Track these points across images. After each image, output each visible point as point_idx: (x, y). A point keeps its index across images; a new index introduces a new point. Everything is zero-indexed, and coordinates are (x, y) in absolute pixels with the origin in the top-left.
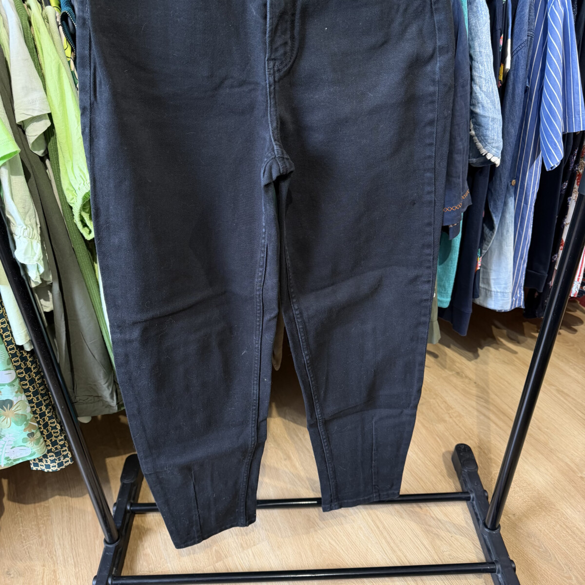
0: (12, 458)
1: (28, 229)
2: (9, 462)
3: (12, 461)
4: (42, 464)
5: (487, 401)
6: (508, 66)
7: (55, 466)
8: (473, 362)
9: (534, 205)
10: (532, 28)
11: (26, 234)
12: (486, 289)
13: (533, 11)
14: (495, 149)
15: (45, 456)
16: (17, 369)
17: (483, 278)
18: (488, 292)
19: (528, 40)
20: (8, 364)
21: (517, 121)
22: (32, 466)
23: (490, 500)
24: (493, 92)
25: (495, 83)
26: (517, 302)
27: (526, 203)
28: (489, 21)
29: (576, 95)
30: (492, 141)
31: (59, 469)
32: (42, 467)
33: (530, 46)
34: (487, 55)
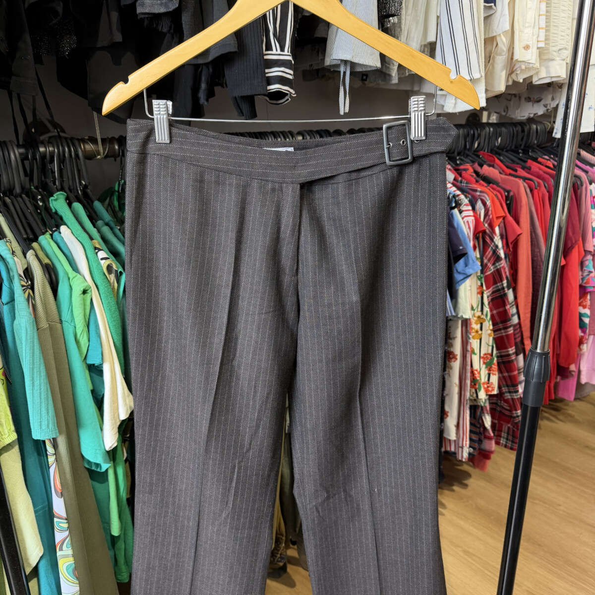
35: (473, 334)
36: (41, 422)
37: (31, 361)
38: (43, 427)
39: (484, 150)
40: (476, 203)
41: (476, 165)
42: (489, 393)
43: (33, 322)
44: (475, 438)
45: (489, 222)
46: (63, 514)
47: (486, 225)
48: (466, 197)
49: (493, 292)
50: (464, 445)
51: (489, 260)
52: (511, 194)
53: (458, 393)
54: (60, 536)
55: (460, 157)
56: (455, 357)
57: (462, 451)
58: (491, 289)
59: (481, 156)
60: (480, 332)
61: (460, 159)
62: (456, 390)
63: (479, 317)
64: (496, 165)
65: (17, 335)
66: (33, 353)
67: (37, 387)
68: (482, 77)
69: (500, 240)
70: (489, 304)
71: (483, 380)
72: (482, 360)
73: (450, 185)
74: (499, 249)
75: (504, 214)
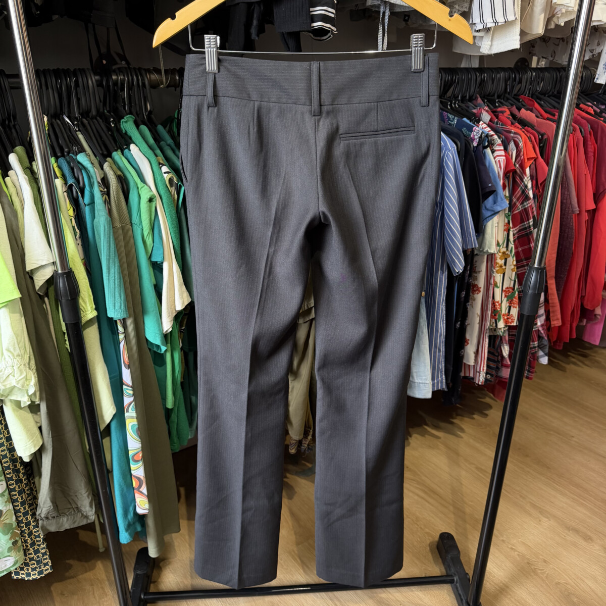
4: (23, 572)
7: (35, 574)
15: (27, 564)
16: (8, 481)
22: (13, 576)
31: (39, 577)
32: (22, 575)
35: (497, 269)
36: (115, 303)
37: (108, 253)
38: (117, 308)
39: (525, 94)
40: (509, 144)
41: (514, 109)
42: (509, 324)
43: (110, 220)
44: (492, 365)
45: (520, 162)
46: (130, 383)
47: (517, 166)
48: (499, 137)
49: (519, 231)
50: (482, 370)
51: (518, 200)
52: (545, 137)
53: (479, 323)
54: (128, 400)
55: (500, 100)
56: (478, 290)
57: (479, 376)
58: (518, 227)
59: (521, 100)
60: (504, 267)
61: (499, 101)
62: (477, 320)
63: (504, 253)
64: (534, 109)
65: (97, 230)
66: (109, 246)
67: (112, 275)
68: (516, 19)
69: (530, 181)
70: (514, 241)
71: (503, 312)
72: (503, 294)
73: (485, 126)
74: (528, 189)
75: (535, 156)
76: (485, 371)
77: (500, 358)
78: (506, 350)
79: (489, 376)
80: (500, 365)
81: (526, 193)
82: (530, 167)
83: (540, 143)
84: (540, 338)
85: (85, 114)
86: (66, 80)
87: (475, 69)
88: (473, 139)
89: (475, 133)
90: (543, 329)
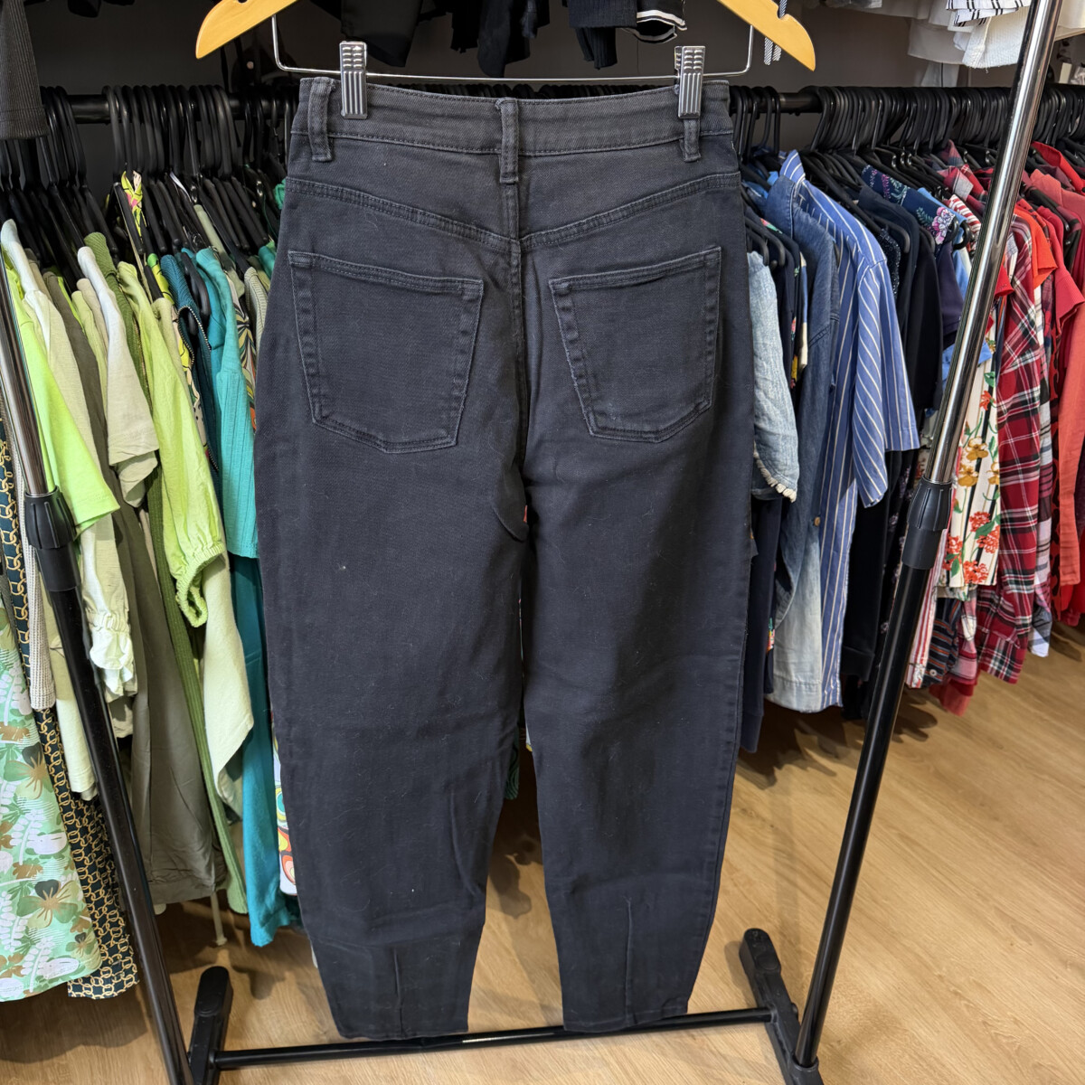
0: (48, 976)
1: (114, 616)
2: (43, 984)
3: (46, 982)
4: (89, 986)
5: (791, 857)
6: (804, 361)
7: (110, 989)
8: (766, 790)
9: (848, 551)
10: (837, 307)
11: (110, 624)
12: (783, 678)
13: (837, 286)
14: (788, 479)
15: (97, 973)
16: (68, 831)
17: (778, 662)
18: (786, 681)
19: (831, 324)
20: (58, 824)
21: (820, 436)
22: (70, 991)
23: (800, 1019)
24: (783, 399)
25: (787, 385)
26: (831, 698)
27: (837, 549)
28: (776, 301)
29: (902, 400)
30: (784, 467)
31: (116, 994)
32: (87, 992)
33: (834, 333)
34: (774, 348)
35: (961, 476)
39: (1042, 139)
42: (976, 582)
49: (1013, 406)
50: (918, 661)
51: (1014, 348)
52: (1078, 227)
57: (913, 671)
58: (1008, 400)
60: (975, 474)
63: (977, 447)
64: (1059, 170)
69: (1041, 312)
70: (1000, 426)
71: (967, 558)
72: (970, 524)
73: (960, 204)
74: (1035, 329)
75: (1055, 266)
76: (925, 663)
77: (957, 640)
78: (970, 627)
79: (933, 673)
80: (957, 653)
81: (1030, 336)
82: (1042, 285)
83: (1066, 238)
84: (1036, 608)
85: (211, 171)
86: (177, 108)
87: (949, 91)
88: (935, 231)
89: (940, 219)
90: (1044, 593)
